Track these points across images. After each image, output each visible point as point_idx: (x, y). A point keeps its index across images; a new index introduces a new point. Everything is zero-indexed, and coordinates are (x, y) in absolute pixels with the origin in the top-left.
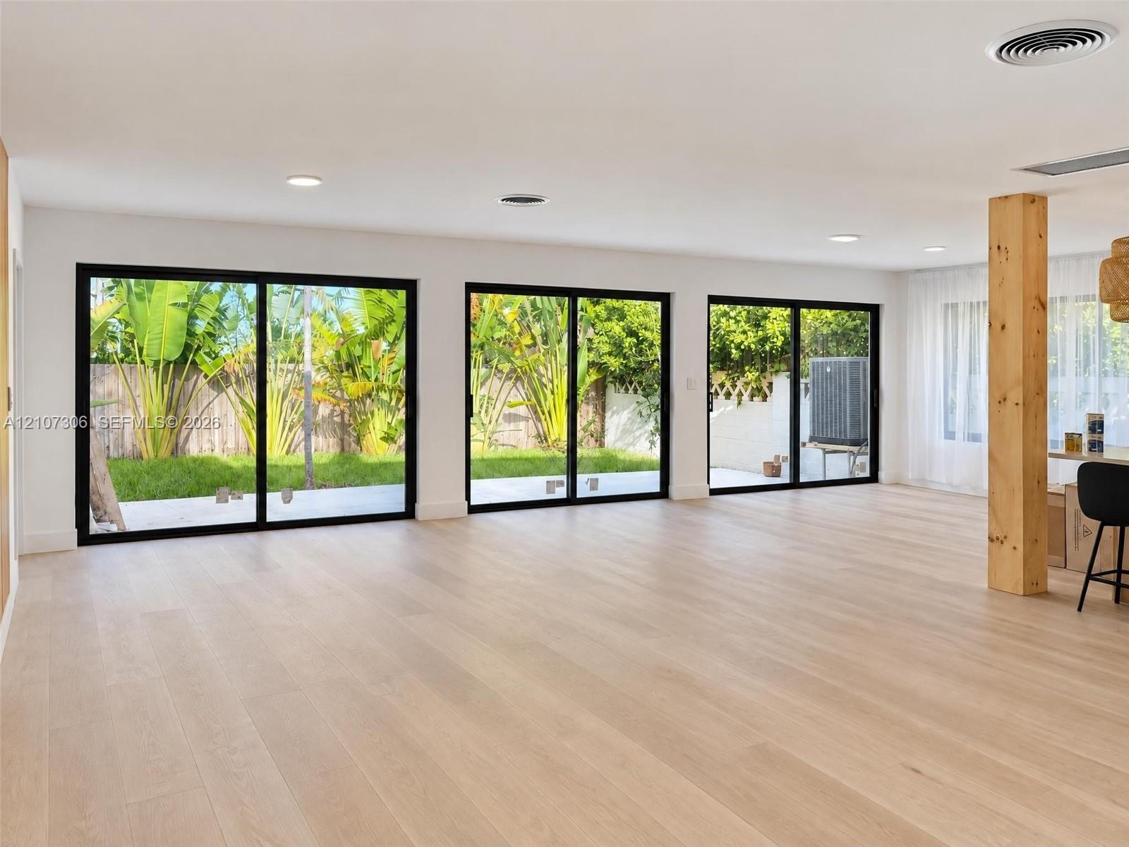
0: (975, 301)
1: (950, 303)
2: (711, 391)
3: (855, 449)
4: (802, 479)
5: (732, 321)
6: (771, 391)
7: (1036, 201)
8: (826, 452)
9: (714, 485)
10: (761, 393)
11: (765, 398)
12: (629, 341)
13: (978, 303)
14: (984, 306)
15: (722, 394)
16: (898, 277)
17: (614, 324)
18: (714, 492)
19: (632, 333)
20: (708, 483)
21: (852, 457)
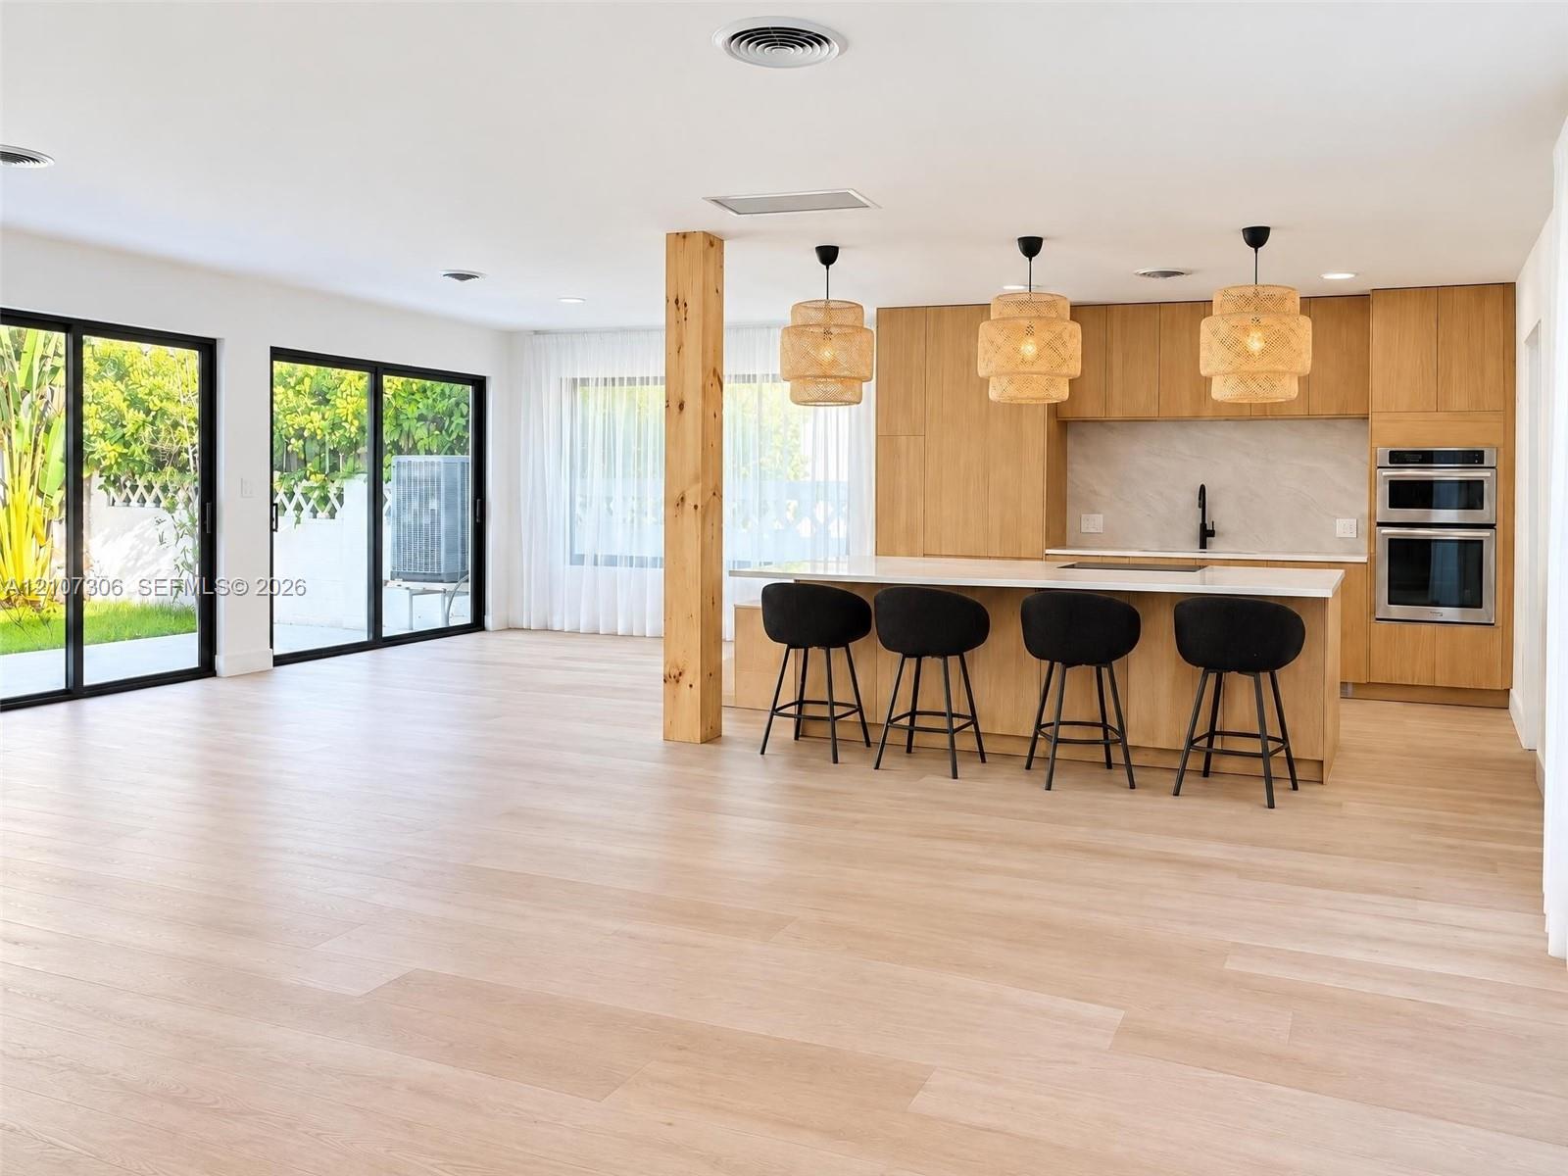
0: (609, 376)
1: (578, 377)
2: (275, 502)
3: (451, 587)
4: (386, 633)
5: (291, 393)
6: (341, 504)
7: (713, 243)
8: (413, 593)
9: (279, 650)
10: (327, 503)
11: (332, 514)
12: (133, 417)
13: (613, 379)
14: (620, 385)
15: (290, 507)
16: (512, 340)
17: (108, 384)
18: (280, 661)
19: (134, 402)
20: (272, 647)
21: (447, 599)
